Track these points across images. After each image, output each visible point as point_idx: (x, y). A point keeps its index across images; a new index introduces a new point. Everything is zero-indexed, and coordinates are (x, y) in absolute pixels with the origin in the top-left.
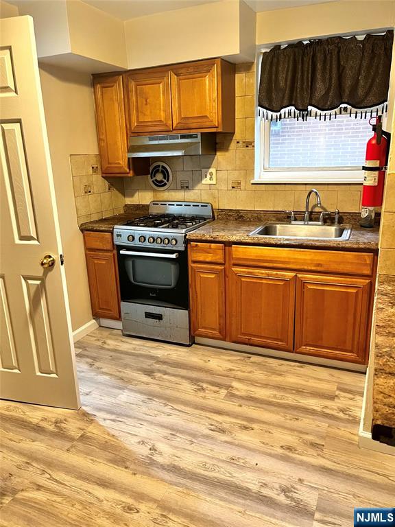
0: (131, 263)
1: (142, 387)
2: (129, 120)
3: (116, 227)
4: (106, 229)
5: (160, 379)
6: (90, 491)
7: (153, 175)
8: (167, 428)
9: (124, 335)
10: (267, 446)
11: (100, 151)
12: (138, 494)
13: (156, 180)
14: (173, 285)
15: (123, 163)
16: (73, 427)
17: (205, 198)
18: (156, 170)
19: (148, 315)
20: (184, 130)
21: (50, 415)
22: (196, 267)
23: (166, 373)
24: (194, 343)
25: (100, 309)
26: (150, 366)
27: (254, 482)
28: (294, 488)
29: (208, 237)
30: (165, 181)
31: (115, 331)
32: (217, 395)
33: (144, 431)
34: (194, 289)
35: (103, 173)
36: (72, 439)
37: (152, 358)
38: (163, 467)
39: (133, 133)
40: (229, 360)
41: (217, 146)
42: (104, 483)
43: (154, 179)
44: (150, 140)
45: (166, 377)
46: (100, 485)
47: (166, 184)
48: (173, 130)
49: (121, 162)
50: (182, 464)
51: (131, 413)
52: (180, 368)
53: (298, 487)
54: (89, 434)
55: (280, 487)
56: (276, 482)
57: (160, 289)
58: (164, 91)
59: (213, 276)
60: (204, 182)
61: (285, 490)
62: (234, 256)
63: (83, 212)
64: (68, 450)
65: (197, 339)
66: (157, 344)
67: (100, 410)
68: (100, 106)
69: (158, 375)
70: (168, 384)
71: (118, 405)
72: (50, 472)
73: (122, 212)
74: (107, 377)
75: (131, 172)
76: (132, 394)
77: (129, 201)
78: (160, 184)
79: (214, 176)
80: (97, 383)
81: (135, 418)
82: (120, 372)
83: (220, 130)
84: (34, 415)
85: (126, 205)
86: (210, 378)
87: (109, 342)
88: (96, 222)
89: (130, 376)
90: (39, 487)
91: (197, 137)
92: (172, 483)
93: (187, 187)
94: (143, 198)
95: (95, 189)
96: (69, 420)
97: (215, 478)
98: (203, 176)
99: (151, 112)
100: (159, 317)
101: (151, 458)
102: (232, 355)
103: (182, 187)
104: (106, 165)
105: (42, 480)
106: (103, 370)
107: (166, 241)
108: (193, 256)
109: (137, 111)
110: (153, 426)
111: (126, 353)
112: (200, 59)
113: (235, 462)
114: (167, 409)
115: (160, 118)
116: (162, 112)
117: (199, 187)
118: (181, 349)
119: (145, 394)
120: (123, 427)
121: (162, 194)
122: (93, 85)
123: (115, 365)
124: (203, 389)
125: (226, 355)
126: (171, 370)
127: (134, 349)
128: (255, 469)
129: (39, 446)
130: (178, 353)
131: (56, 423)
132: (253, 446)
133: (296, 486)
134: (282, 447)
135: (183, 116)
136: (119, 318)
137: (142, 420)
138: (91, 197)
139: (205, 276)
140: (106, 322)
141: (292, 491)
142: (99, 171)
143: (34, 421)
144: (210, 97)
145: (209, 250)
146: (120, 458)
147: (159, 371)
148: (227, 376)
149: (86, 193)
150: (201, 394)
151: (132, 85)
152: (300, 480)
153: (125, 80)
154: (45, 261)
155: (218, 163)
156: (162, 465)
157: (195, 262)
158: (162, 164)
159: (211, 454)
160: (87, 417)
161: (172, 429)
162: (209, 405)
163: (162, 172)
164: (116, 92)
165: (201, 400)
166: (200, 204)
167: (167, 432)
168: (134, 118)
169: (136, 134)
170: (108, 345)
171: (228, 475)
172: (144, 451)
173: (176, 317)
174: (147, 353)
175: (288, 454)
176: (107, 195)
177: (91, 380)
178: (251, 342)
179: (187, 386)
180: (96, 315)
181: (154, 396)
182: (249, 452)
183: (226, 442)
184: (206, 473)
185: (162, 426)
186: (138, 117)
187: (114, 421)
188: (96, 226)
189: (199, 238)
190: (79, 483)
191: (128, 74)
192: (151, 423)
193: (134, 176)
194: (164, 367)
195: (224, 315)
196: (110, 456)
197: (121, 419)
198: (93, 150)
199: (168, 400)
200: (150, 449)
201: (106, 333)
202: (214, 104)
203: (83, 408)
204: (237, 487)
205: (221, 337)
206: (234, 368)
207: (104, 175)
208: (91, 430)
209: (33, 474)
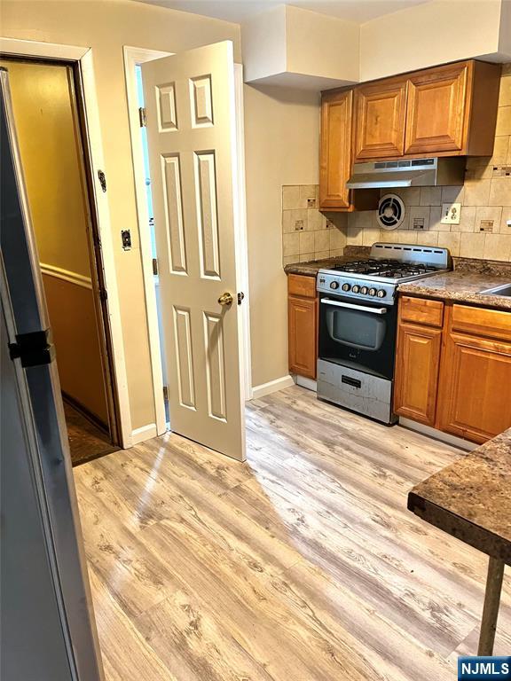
0: (332, 314)
1: (317, 457)
2: (354, 143)
3: (321, 270)
4: (310, 272)
5: (339, 453)
6: (226, 538)
7: (382, 211)
8: (324, 504)
9: (318, 399)
10: (435, 558)
11: (320, 180)
12: (270, 556)
13: (385, 217)
14: (377, 347)
15: (343, 196)
16: (231, 477)
17: (443, 241)
18: (386, 204)
19: (346, 380)
20: (417, 155)
21: (215, 460)
22: (407, 328)
23: (348, 449)
24: (397, 423)
25: (297, 364)
26: (334, 437)
27: (400, 588)
28: (447, 611)
29: (423, 291)
30: (396, 218)
31: (310, 392)
32: (398, 487)
33: (299, 501)
34: (400, 356)
35: (321, 207)
36: (226, 487)
37: (339, 428)
38: (304, 540)
39: (358, 160)
40: (433, 452)
41: (466, 173)
42: (241, 536)
43: (383, 215)
44: (376, 168)
45: (347, 453)
46: (236, 535)
47: (395, 222)
48: (405, 154)
49: (341, 195)
50: (325, 544)
51: (293, 479)
52: (368, 447)
53: (453, 610)
54: (244, 487)
55: (430, 603)
56: (427, 596)
57: (362, 350)
58: (398, 106)
59: (426, 342)
60: (443, 220)
61: (434, 608)
62: (454, 319)
63: (290, 252)
64: (220, 496)
65: (402, 420)
66: (352, 416)
67: (262, 467)
68: (326, 128)
69: (338, 448)
70: (346, 461)
71: (283, 468)
72: (196, 509)
73: (341, 254)
74: (283, 438)
75: (352, 206)
76: (303, 461)
77: (351, 241)
78: (389, 222)
79: (457, 214)
80: (271, 441)
81: (294, 485)
82: (299, 436)
83: (464, 153)
84: (202, 456)
85: (347, 247)
86: (399, 466)
87: (299, 402)
88: (305, 264)
89: (307, 443)
90: (182, 520)
91: (432, 163)
92: (306, 558)
93: (422, 227)
94: (367, 238)
95: (309, 226)
96: (231, 469)
97: (356, 568)
98: (444, 213)
99: (380, 133)
100: (357, 384)
101: (295, 528)
102: (440, 448)
103: (415, 227)
104: (325, 198)
105: (187, 515)
106: (281, 430)
107: (373, 292)
108: (403, 313)
109: (365, 133)
110: (310, 498)
111: (314, 418)
112: (446, 62)
113: (387, 561)
114: (332, 486)
115: (391, 139)
116: (393, 132)
117: (437, 227)
118: (377, 427)
119: (315, 464)
120: (278, 489)
121: (390, 234)
122: (321, 104)
123: (296, 427)
124: (385, 476)
125: (433, 445)
126: (355, 446)
127: (324, 416)
128: (409, 575)
129: (197, 485)
130: (373, 430)
131: (218, 468)
132: (417, 552)
133: (450, 609)
134: (454, 564)
135: (417, 137)
136: (314, 378)
137: (301, 489)
138: (301, 234)
139: (416, 340)
140: (303, 381)
141: (442, 612)
142: (317, 205)
143: (200, 462)
144: (453, 111)
145: (424, 308)
146: (265, 517)
147: (342, 445)
148: (423, 470)
149: (297, 229)
150: (381, 481)
151: (363, 100)
152: (460, 605)
153: (356, 95)
154: (222, 298)
155: (465, 197)
156: (303, 538)
157: (405, 321)
158: (393, 197)
159: (363, 544)
160: (248, 471)
161: (330, 507)
162: (384, 495)
163: (394, 207)
164: (344, 110)
165: (378, 487)
166: (433, 250)
167: (322, 508)
168: (360, 141)
169: (362, 161)
170: (298, 405)
171: (373, 570)
172: (291, 519)
173: (376, 387)
174: (337, 423)
175: (459, 573)
176: (324, 233)
177: (266, 437)
178: (467, 434)
179: (367, 468)
180: (293, 371)
181: (324, 469)
182: (408, 556)
183: (386, 538)
184: (348, 560)
185: (321, 501)
186: (365, 139)
187: (273, 482)
188: (301, 269)
189: (412, 291)
190: (218, 527)
191: (360, 87)
192: (310, 495)
193: (354, 211)
194: (349, 442)
195: (436, 394)
196: (256, 512)
197: (280, 482)
198: (312, 179)
199: (337, 476)
200: (298, 519)
201: (300, 392)
202: (459, 119)
203: (248, 461)
204: (377, 586)
205: (428, 421)
206: (436, 463)
207: (322, 210)
208: (248, 484)
209: (182, 508)
